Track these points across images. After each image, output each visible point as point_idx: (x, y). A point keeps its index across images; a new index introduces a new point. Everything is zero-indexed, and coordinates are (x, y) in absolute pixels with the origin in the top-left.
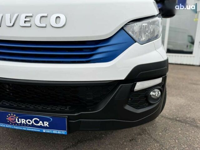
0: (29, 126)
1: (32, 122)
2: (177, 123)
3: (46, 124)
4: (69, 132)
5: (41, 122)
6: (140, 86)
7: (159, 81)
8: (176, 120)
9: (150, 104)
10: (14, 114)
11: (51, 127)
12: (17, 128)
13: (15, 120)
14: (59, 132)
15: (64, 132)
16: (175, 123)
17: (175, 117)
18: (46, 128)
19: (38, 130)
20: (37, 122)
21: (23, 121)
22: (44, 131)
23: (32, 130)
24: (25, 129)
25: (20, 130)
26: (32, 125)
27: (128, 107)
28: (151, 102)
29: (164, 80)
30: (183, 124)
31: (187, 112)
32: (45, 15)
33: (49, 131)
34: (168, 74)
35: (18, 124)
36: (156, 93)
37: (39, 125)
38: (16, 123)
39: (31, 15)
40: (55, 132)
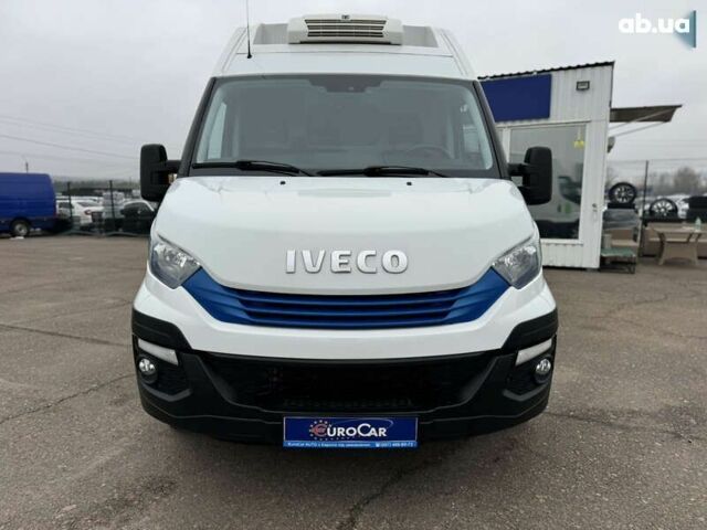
0: (351, 438)
1: (357, 431)
2: (572, 421)
3: (382, 432)
4: (420, 442)
5: (373, 429)
6: (524, 355)
7: (547, 345)
8: (569, 417)
9: (538, 385)
10: (324, 420)
11: (390, 436)
12: (327, 445)
13: (326, 431)
14: (404, 444)
15: (411, 444)
16: (568, 421)
17: (564, 410)
18: (381, 439)
19: (367, 445)
20: (365, 430)
21: (340, 431)
22: (378, 445)
23: (356, 445)
24: (343, 445)
25: (334, 448)
26: (357, 438)
27: (507, 394)
28: (540, 382)
29: (554, 343)
30: (582, 422)
31: (587, 398)
32: (373, 253)
33: (385, 444)
34: (558, 333)
35: (329, 438)
36: (543, 366)
37: (369, 435)
38: (327, 436)
39: (348, 253)
40: (396, 444)
